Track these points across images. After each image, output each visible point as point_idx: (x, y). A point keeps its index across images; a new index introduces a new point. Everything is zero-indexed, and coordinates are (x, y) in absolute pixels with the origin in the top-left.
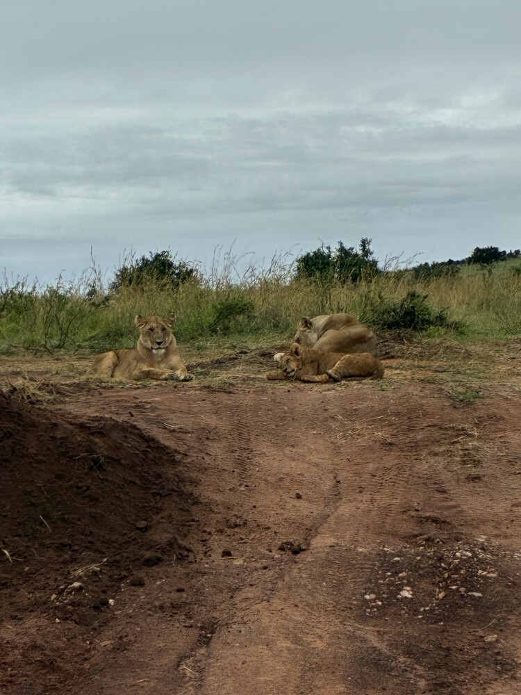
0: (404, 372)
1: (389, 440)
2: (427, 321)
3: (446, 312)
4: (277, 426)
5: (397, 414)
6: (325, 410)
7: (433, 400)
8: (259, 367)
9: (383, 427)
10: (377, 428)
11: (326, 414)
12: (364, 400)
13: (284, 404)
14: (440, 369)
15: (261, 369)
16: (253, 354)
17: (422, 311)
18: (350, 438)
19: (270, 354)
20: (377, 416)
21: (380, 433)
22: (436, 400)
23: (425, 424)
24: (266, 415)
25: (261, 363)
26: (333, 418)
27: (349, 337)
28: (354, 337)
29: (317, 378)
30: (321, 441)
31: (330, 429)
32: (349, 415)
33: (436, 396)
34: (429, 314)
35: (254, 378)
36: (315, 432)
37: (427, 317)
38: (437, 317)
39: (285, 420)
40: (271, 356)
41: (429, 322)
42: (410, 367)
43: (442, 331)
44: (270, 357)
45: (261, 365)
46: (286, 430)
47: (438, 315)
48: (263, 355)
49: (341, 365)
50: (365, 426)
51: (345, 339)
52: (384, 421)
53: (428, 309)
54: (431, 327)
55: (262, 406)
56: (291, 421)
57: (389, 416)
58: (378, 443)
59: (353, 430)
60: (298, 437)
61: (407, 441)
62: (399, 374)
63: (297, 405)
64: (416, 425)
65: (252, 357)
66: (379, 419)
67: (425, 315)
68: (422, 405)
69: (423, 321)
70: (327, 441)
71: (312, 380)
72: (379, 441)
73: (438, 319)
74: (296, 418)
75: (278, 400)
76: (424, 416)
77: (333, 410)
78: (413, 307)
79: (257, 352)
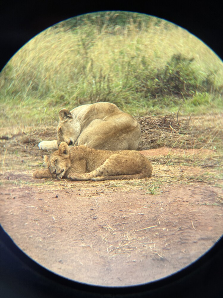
0: (171, 168)
1: (160, 256)
2: (193, 86)
3: (213, 76)
4: (44, 238)
5: (168, 224)
6: (94, 219)
7: (205, 208)
8: (22, 157)
9: (154, 238)
10: (147, 240)
11: (94, 224)
12: (133, 206)
13: (52, 212)
14: (209, 163)
15: (24, 159)
16: (15, 140)
17: (188, 75)
18: (120, 251)
19: (34, 141)
20: (148, 226)
21: (151, 246)
22: (208, 209)
23: (198, 237)
24: (33, 227)
25: (24, 151)
26: (102, 228)
27: (115, 127)
28: (120, 128)
29: (85, 176)
30: (90, 256)
31: (99, 241)
32: (119, 225)
33: (208, 203)
34: (195, 78)
35: (19, 176)
36: (84, 245)
37: (192, 82)
38: (203, 82)
39: (53, 231)
40: (34, 143)
41: (195, 87)
42: (178, 161)
43: (209, 97)
44: (34, 145)
45: (24, 154)
46: (54, 243)
47: (205, 79)
48: (27, 142)
49: (110, 164)
50: (135, 237)
51: (111, 129)
52: (154, 231)
53: (193, 73)
54: (197, 93)
55: (28, 216)
56: (59, 233)
57: (159, 226)
58: (149, 259)
59: (123, 242)
60: (67, 251)
61: (180, 256)
62: (167, 171)
63: (65, 213)
64: (189, 238)
65: (15, 145)
66: (150, 230)
67: (191, 80)
68: (193, 214)
69: (189, 86)
70: (97, 255)
71: (79, 178)
72: (151, 256)
73: (205, 84)
74: (64, 228)
75: (46, 207)
76: (196, 227)
77: (103, 219)
78: (178, 72)
79: (20, 138)
